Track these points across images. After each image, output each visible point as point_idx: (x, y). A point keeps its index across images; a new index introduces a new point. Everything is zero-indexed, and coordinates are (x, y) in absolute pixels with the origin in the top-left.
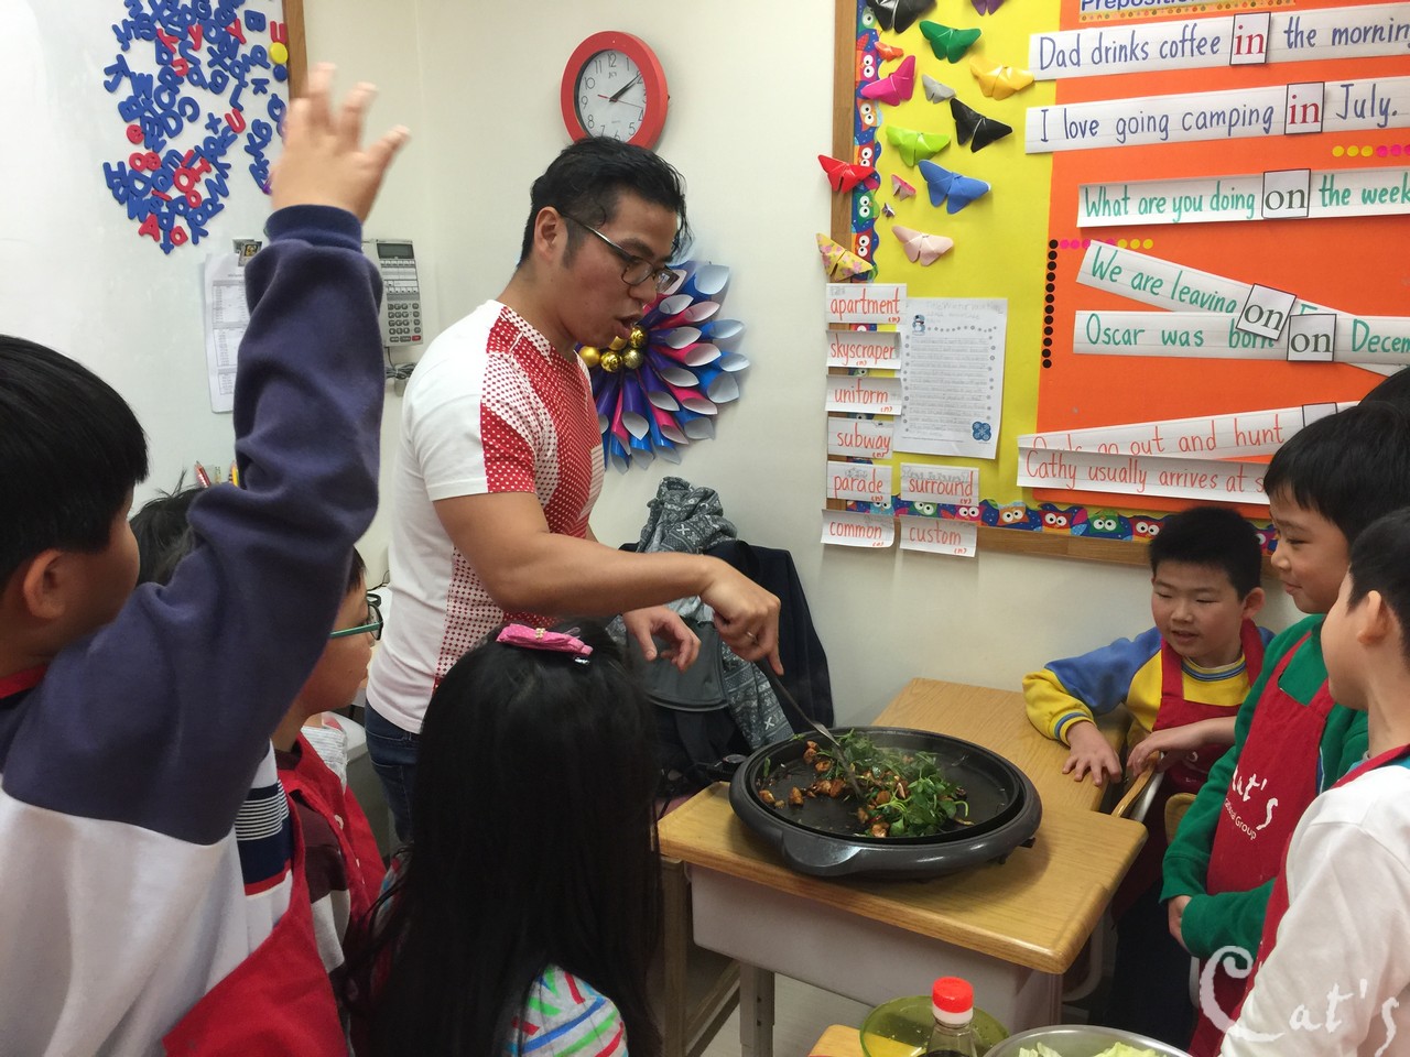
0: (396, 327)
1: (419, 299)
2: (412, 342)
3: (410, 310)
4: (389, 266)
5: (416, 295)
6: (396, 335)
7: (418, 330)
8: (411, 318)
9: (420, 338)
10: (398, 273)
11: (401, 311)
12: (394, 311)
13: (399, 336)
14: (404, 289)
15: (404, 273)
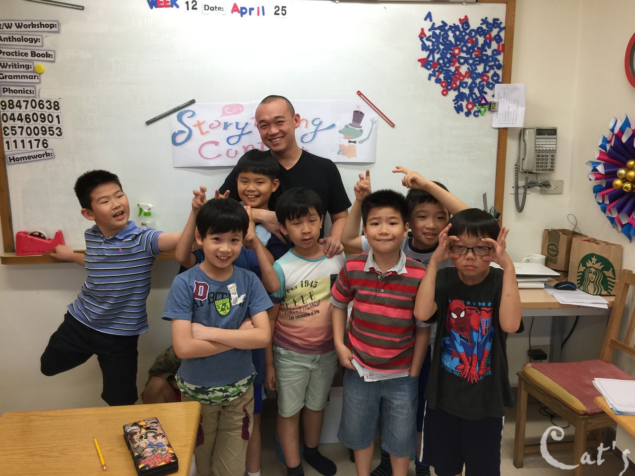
0: (540, 165)
1: (555, 153)
2: (548, 171)
3: (550, 157)
4: (541, 138)
5: (555, 151)
6: (540, 168)
7: (552, 166)
8: (549, 161)
9: (553, 170)
10: (546, 142)
11: (544, 158)
12: (540, 158)
13: (541, 168)
14: (548, 149)
15: (549, 142)
